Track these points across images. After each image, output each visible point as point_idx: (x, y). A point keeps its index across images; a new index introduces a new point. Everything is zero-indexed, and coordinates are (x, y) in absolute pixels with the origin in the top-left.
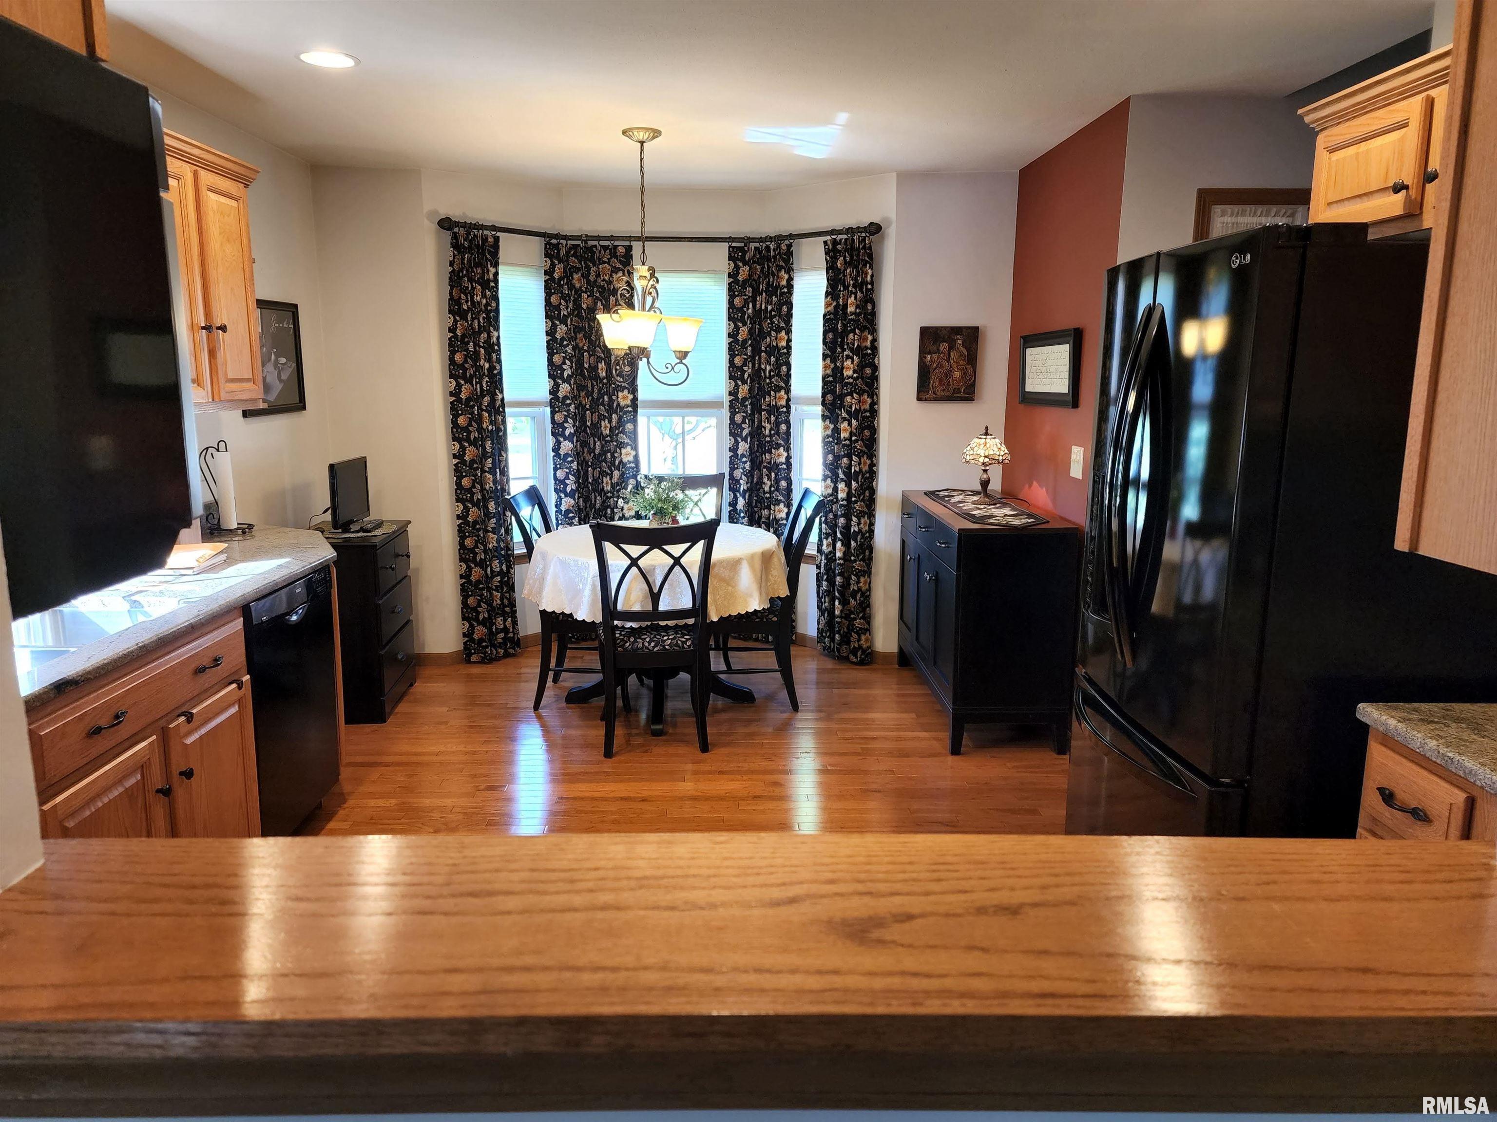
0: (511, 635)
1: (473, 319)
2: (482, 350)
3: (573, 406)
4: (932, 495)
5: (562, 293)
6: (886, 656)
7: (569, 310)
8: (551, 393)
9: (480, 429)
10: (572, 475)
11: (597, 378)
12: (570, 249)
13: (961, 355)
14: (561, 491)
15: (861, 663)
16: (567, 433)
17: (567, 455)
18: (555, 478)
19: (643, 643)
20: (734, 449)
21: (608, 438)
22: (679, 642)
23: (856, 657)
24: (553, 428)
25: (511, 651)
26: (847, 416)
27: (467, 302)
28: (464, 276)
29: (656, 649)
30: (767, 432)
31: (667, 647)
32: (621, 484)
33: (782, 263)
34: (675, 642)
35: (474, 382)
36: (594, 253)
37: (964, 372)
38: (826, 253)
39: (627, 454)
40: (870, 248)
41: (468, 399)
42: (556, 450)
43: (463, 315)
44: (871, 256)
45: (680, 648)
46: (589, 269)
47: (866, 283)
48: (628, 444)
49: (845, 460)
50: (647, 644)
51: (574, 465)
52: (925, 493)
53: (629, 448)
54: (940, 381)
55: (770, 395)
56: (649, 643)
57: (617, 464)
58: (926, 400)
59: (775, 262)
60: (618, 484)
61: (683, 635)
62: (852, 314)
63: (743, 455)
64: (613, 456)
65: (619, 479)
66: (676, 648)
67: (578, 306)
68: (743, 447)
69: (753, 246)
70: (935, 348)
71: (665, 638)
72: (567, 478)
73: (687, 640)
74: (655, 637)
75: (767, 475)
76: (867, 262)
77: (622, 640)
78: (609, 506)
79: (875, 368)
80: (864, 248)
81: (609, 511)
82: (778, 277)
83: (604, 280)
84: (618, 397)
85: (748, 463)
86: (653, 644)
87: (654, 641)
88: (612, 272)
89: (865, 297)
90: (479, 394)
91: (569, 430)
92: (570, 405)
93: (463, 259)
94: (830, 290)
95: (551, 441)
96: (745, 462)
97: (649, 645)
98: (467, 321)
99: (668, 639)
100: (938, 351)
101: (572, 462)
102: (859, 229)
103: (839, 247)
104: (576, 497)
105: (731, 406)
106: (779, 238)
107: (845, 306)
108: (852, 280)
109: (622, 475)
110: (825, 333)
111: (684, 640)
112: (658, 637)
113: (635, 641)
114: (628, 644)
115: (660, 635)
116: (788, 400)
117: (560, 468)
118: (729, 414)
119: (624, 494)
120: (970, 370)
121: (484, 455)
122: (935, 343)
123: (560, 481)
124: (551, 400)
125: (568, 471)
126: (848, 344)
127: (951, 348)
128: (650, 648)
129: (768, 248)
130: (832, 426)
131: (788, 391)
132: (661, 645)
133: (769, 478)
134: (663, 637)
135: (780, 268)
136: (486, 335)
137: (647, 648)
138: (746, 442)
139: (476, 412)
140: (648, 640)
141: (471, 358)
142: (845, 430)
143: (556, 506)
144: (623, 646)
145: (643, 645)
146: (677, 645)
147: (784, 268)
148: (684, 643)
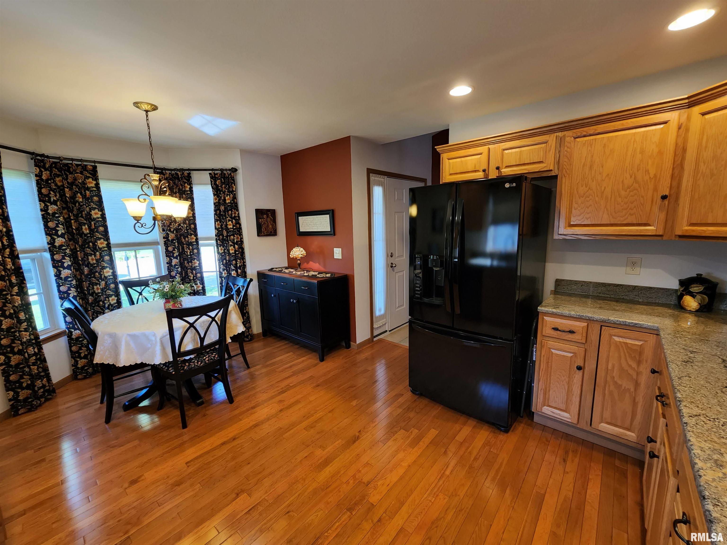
3: (68, 250)
4: (271, 270)
5: (50, 187)
6: (258, 335)
7: (57, 197)
8: (48, 244)
10: (73, 288)
11: (81, 234)
12: (52, 164)
13: (271, 220)
15: (251, 340)
16: (65, 265)
17: (67, 277)
18: (59, 291)
19: (194, 364)
20: (169, 263)
21: (96, 265)
22: (212, 357)
24: (54, 263)
26: (232, 244)
29: (202, 365)
30: (189, 253)
31: (207, 362)
32: (106, 287)
33: (185, 181)
34: (210, 358)
36: (69, 168)
37: (272, 225)
38: (211, 178)
39: (107, 272)
40: (233, 177)
42: (58, 276)
44: (234, 180)
45: (213, 360)
46: (67, 176)
47: (233, 191)
48: (107, 267)
49: (234, 262)
50: (196, 364)
51: (74, 282)
52: (268, 271)
53: (108, 269)
54: (265, 229)
55: (188, 237)
56: (198, 363)
57: (103, 278)
58: (261, 236)
59: (182, 179)
60: (104, 288)
61: (212, 354)
62: (229, 203)
63: (175, 265)
64: (100, 274)
65: (105, 285)
66: (211, 361)
67: (63, 196)
68: (175, 261)
69: (168, 172)
70: (262, 217)
71: (205, 358)
72: (69, 289)
73: (215, 355)
74: (199, 359)
75: (191, 272)
76: (232, 183)
77: (182, 365)
78: (101, 301)
79: (240, 225)
80: (231, 177)
81: (101, 303)
82: (185, 187)
83: (79, 182)
84: (98, 243)
85: (180, 268)
86: (199, 363)
87: (199, 361)
88: (85, 178)
89: (234, 196)
91: (67, 263)
92: (65, 249)
94: (215, 193)
95: (53, 271)
96: (178, 268)
97: (198, 364)
99: (206, 358)
100: (263, 218)
101: (72, 280)
102: (226, 170)
103: (216, 176)
104: (78, 299)
105: (166, 244)
106: (182, 170)
107: (225, 200)
108: (227, 189)
109: (106, 283)
110: (215, 211)
111: (214, 356)
112: (200, 358)
113: (189, 365)
114: (186, 367)
115: (201, 357)
116: (197, 239)
117: (62, 285)
118: (165, 247)
119: (108, 293)
120: (274, 225)
121: (11, 285)
122: (262, 215)
123: (64, 292)
124: (49, 248)
125: (69, 286)
126: (229, 215)
127: (267, 217)
128: (198, 365)
129: (177, 174)
130: (223, 249)
131: (196, 235)
132: (204, 362)
133: (192, 273)
134: (203, 358)
135: (185, 183)
137: (197, 366)
138: (177, 259)
140: (196, 362)
142: (232, 250)
144: (183, 369)
145: (195, 365)
146: (211, 359)
147: (187, 183)
148: (215, 357)
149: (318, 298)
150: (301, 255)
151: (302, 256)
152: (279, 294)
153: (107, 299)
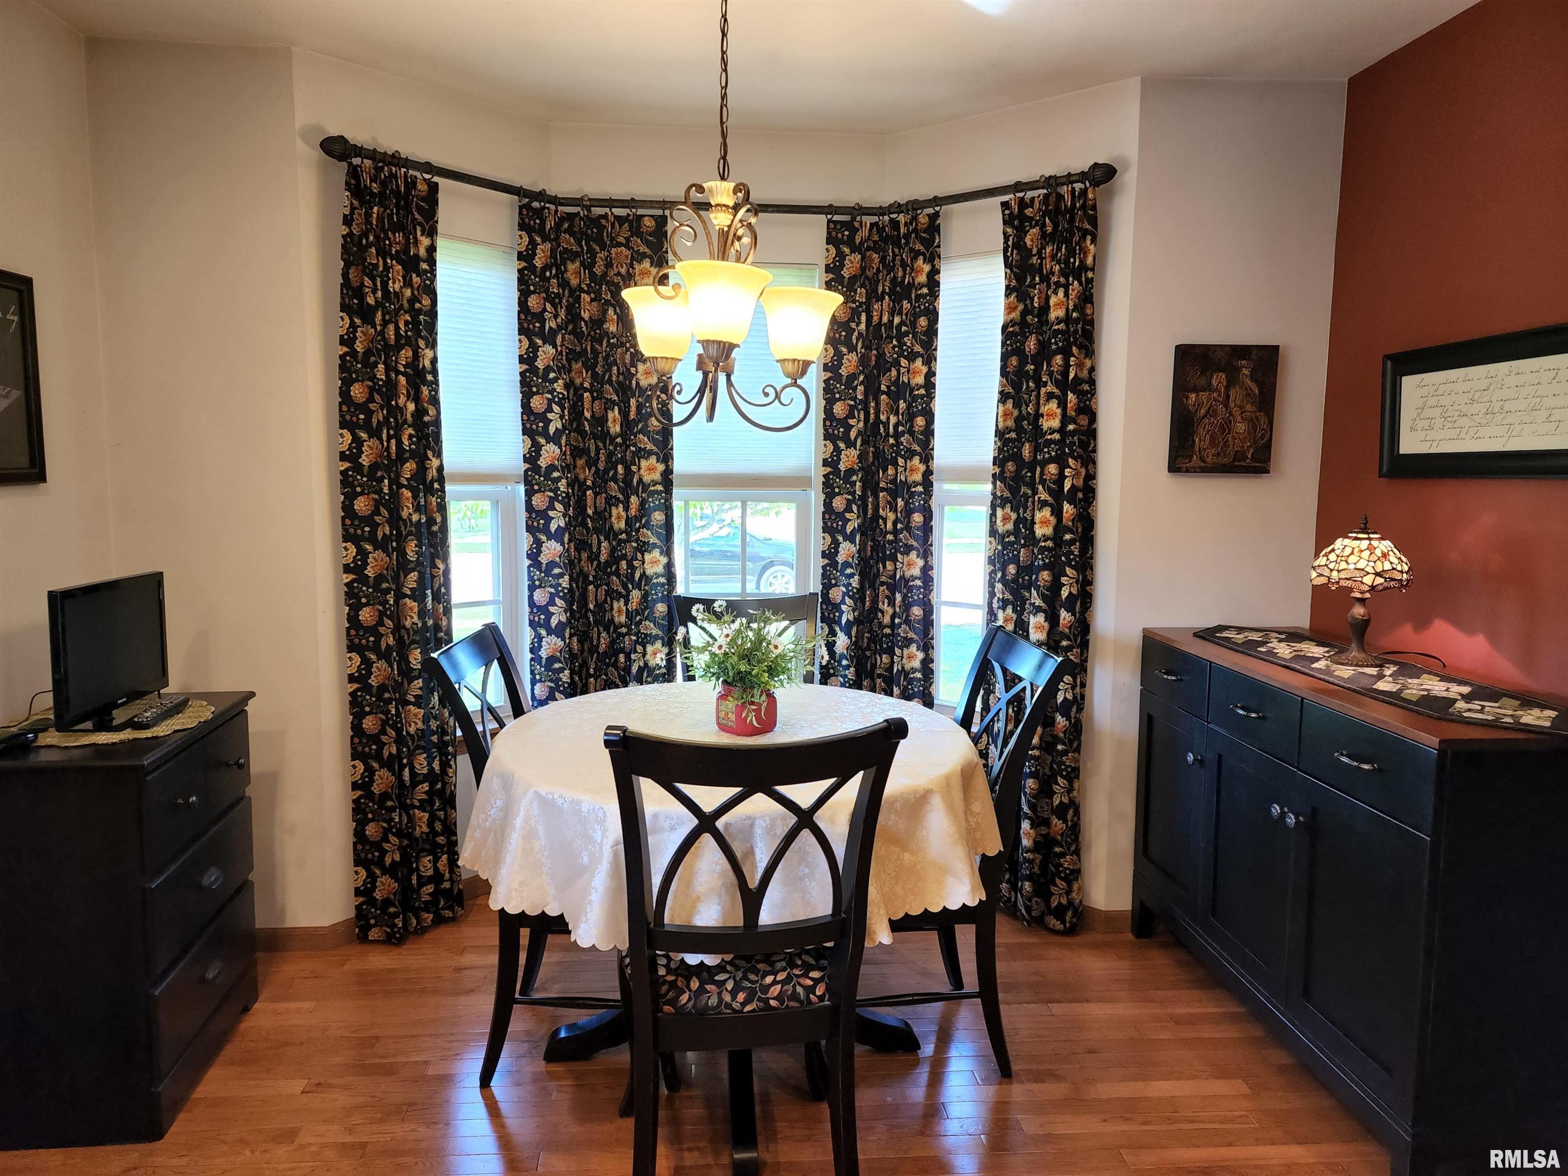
0: (447, 885)
1: (385, 323)
2: (402, 380)
3: (564, 481)
4: (1208, 635)
5: (547, 291)
6: (1110, 919)
7: (559, 320)
8: (526, 460)
9: (395, 520)
10: (560, 598)
11: (604, 436)
12: (562, 220)
13: (1248, 395)
14: (541, 626)
16: (553, 527)
17: (552, 564)
18: (532, 604)
19: (720, 994)
20: (830, 555)
21: (624, 536)
22: (799, 989)
23: (1063, 922)
24: (529, 518)
25: (448, 913)
26: (1049, 498)
27: (374, 292)
28: (369, 245)
29: (748, 1008)
30: (889, 525)
31: (773, 1003)
32: (643, 611)
33: (919, 247)
34: (789, 988)
35: (384, 436)
36: (602, 228)
37: (1253, 423)
38: (1005, 222)
39: (654, 563)
40: (1094, 208)
41: (374, 467)
42: (534, 556)
43: (367, 315)
44: (1093, 221)
45: (801, 1002)
46: (594, 255)
47: (1083, 267)
48: (655, 546)
49: (1045, 575)
51: (565, 582)
52: (1196, 635)
53: (656, 553)
54: (1213, 438)
55: (896, 464)
56: (734, 993)
57: (637, 579)
58: (1187, 471)
59: (907, 244)
60: (638, 613)
61: (808, 968)
62: (1059, 321)
63: (847, 564)
64: (630, 566)
65: (640, 603)
66: (792, 1004)
67: (574, 316)
68: (847, 551)
69: (868, 220)
70: (1203, 381)
71: (769, 979)
72: (552, 602)
73: (816, 981)
74: (745, 978)
75: (887, 597)
76: (1085, 233)
77: (673, 984)
78: (622, 650)
79: (1093, 417)
80: (1083, 207)
81: (622, 658)
82: (912, 269)
83: (619, 274)
84: (639, 469)
85: (857, 577)
86: (741, 997)
87: (743, 989)
88: (633, 259)
89: (1085, 290)
90: (394, 456)
91: (558, 522)
92: (558, 479)
93: (368, 215)
94: (1014, 283)
95: (525, 541)
96: (851, 576)
97: (734, 998)
98: (374, 326)
99: (775, 982)
100: (1209, 388)
101: (561, 575)
102: (1069, 179)
103: (1029, 212)
104: (567, 635)
105: (827, 484)
106: (914, 206)
107: (1045, 308)
108: (1059, 262)
109: (645, 597)
110: (1005, 358)
111: (810, 983)
112: (752, 977)
113: (701, 990)
114: (684, 998)
115: (756, 972)
116: (928, 473)
117: (540, 587)
118: (823, 497)
119: (646, 628)
120: (1263, 420)
121: (403, 567)
122: (1203, 373)
123: (540, 608)
124: (526, 471)
125: (552, 590)
126: (1051, 374)
127: (1232, 382)
128: (736, 1005)
129: (895, 224)
130: (1014, 516)
131: (927, 458)
132: (760, 999)
133: (892, 603)
134: (763, 977)
135: (916, 254)
136: (410, 354)
137: (729, 1006)
138: (853, 541)
139: (386, 490)
140: (730, 985)
141: (379, 392)
142: (1044, 522)
143: (532, 651)
144: (674, 1002)
145: (720, 1000)
146: (794, 996)
147: (923, 254)
148: (810, 990)
149: (1435, 845)
150: (1377, 574)
151: (1380, 580)
152: (1220, 756)
153: (639, 648)
